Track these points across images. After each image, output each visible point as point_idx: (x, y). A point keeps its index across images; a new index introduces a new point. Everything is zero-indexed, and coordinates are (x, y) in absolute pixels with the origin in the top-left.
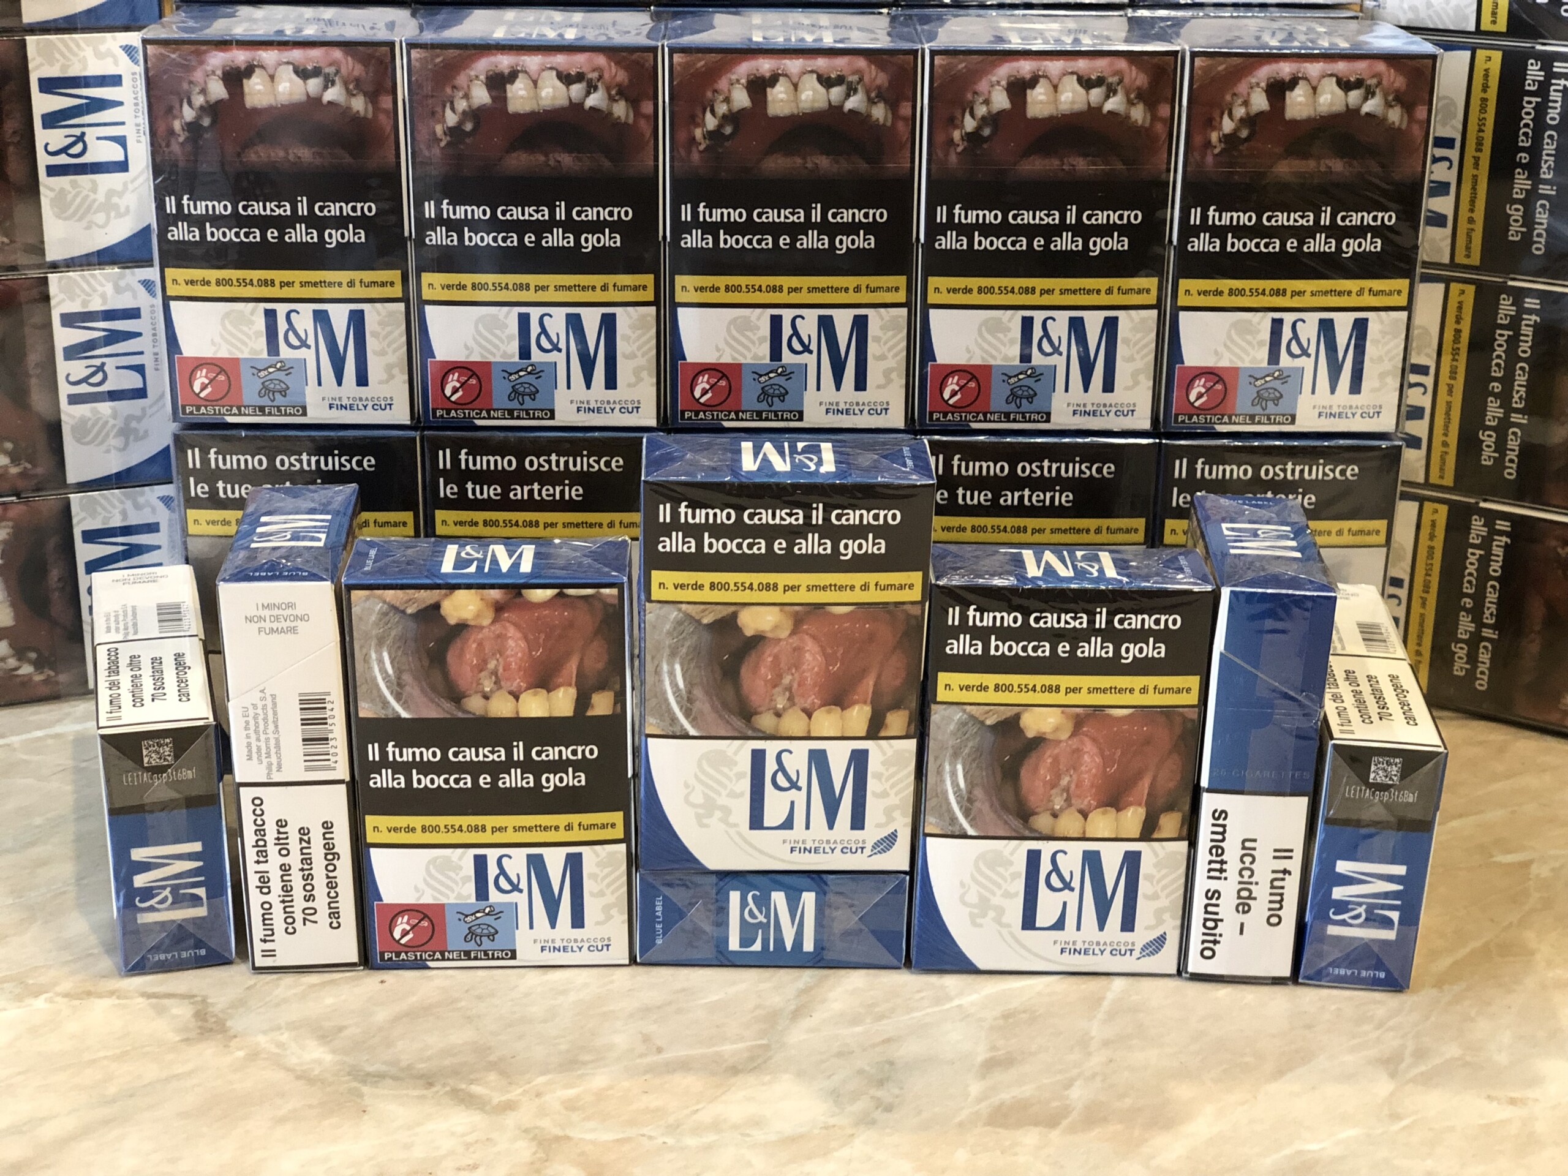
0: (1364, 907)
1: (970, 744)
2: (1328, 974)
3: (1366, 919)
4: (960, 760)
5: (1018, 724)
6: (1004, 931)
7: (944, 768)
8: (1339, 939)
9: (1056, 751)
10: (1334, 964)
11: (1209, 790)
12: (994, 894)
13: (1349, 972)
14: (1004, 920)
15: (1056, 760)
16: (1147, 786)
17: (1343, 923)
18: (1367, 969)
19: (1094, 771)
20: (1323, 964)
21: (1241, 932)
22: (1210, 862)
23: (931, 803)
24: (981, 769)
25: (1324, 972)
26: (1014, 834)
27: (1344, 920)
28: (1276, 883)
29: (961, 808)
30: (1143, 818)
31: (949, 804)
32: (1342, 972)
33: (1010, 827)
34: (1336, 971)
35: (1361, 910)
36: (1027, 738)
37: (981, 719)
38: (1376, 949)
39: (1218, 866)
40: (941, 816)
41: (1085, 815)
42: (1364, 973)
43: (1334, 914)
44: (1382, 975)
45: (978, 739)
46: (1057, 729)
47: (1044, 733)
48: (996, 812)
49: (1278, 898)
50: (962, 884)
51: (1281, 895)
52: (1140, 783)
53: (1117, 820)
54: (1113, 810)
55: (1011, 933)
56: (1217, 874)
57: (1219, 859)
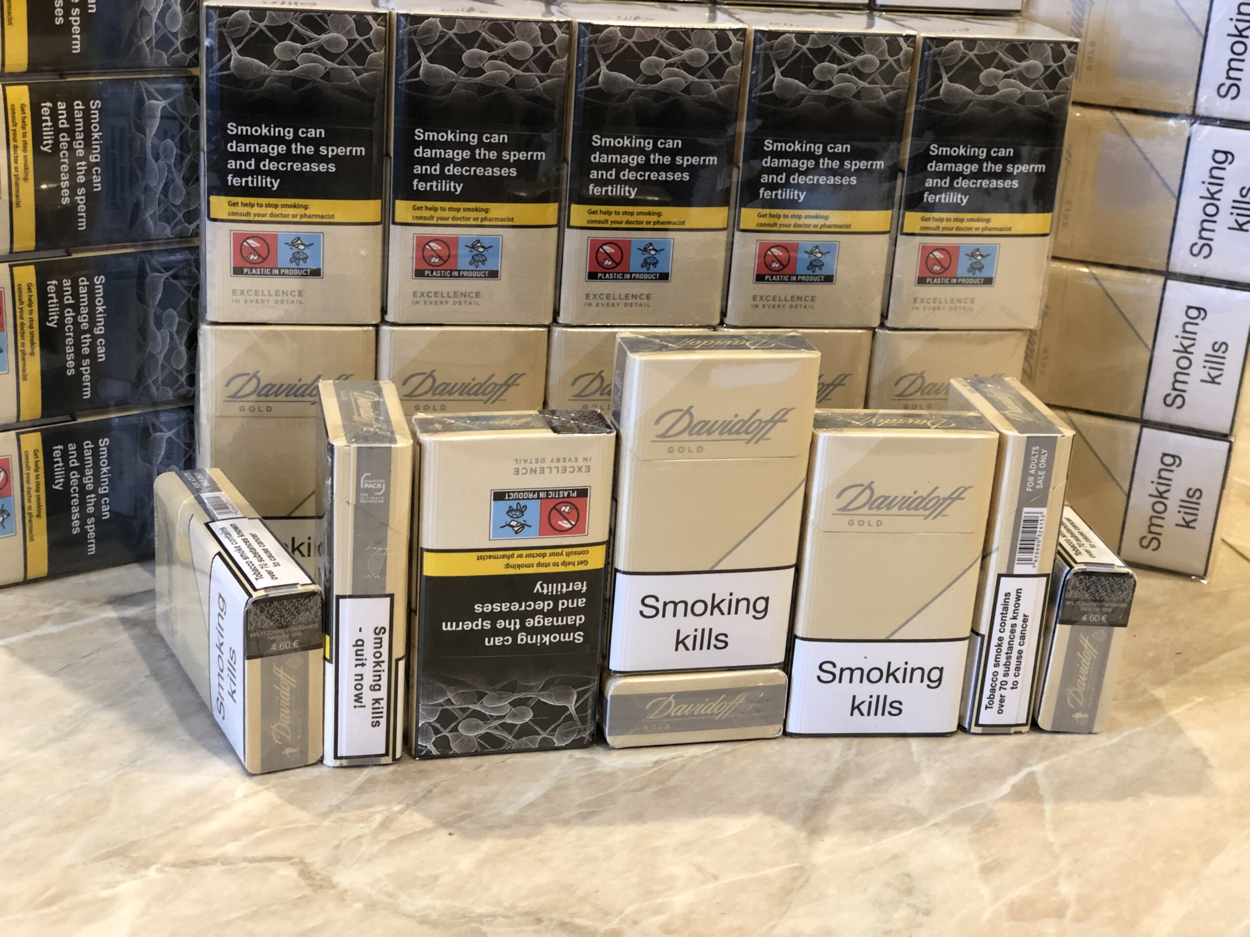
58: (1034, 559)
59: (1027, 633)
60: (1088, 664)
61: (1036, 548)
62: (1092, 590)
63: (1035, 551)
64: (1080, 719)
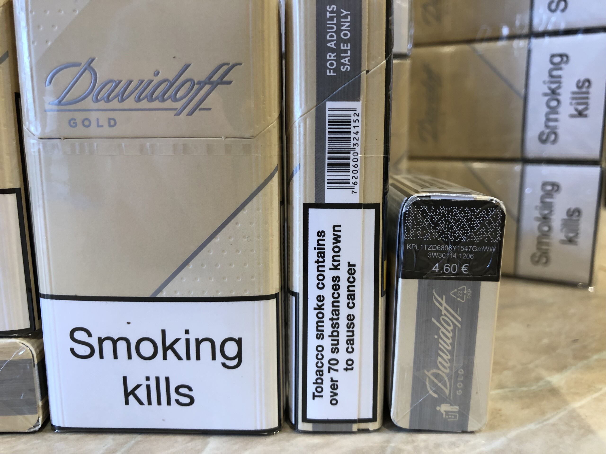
58: (352, 181)
59: (358, 290)
60: (450, 335)
61: (352, 163)
62: (442, 227)
63: (352, 168)
64: (447, 412)
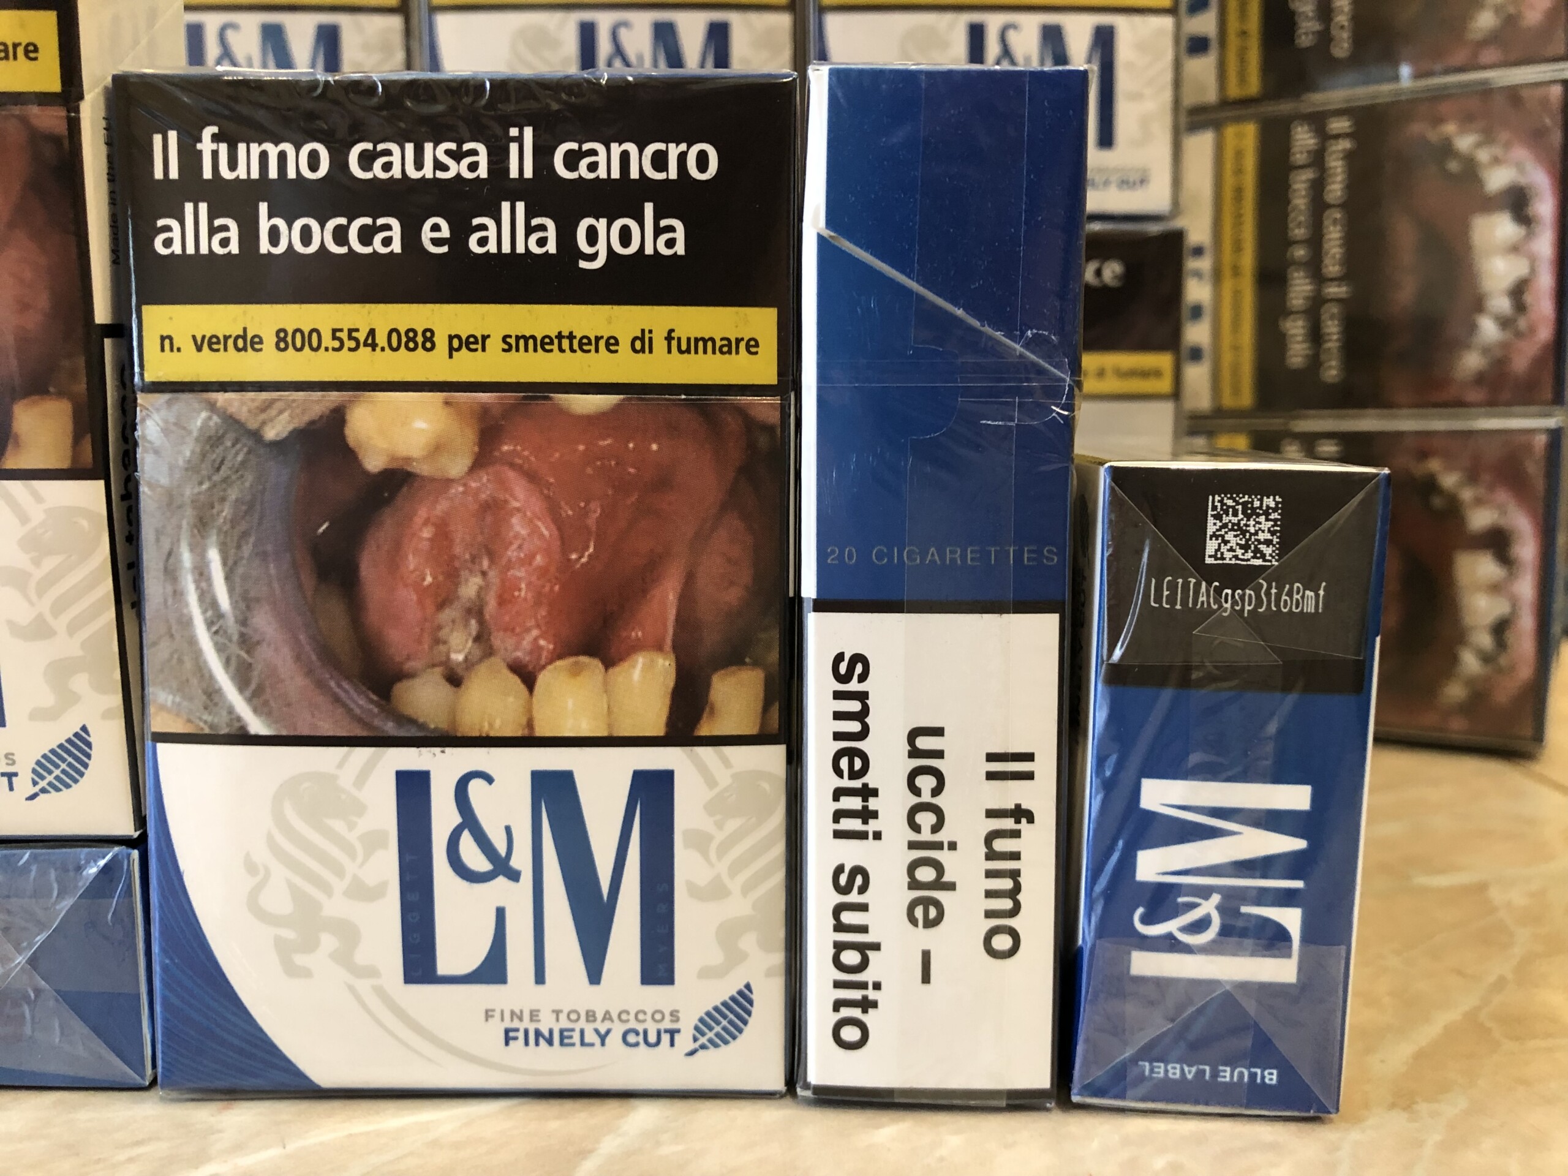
0: (1216, 898)
1: (233, 494)
2: (1142, 1078)
3: (1226, 931)
4: (213, 538)
5: (342, 437)
6: (364, 986)
7: (179, 561)
8: (1161, 984)
9: (442, 506)
10: (1152, 1052)
11: (820, 606)
12: (327, 889)
13: (1190, 1073)
14: (361, 957)
15: (443, 533)
16: (672, 598)
17: (1170, 944)
18: (1232, 1063)
19: (539, 560)
20: (1128, 1053)
21: (926, 978)
22: (838, 793)
23: (156, 656)
24: (264, 556)
25: (1133, 1073)
26: (359, 732)
27: (1170, 936)
28: (1000, 845)
29: (227, 663)
30: (671, 684)
31: (198, 654)
32: (1174, 1071)
33: (349, 711)
34: (1160, 1069)
35: (1209, 907)
36: (366, 473)
37: (253, 425)
38: (1251, 1007)
39: (854, 803)
40: (182, 688)
41: (528, 677)
42: (1226, 1075)
43: (1147, 920)
44: (1271, 1077)
45: (249, 478)
46: (437, 449)
47: (408, 460)
48: (309, 672)
49: (1007, 884)
50: (251, 867)
51: (1015, 874)
52: (656, 593)
53: (607, 687)
54: (596, 664)
55: (380, 992)
56: (855, 824)
57: (857, 784)
